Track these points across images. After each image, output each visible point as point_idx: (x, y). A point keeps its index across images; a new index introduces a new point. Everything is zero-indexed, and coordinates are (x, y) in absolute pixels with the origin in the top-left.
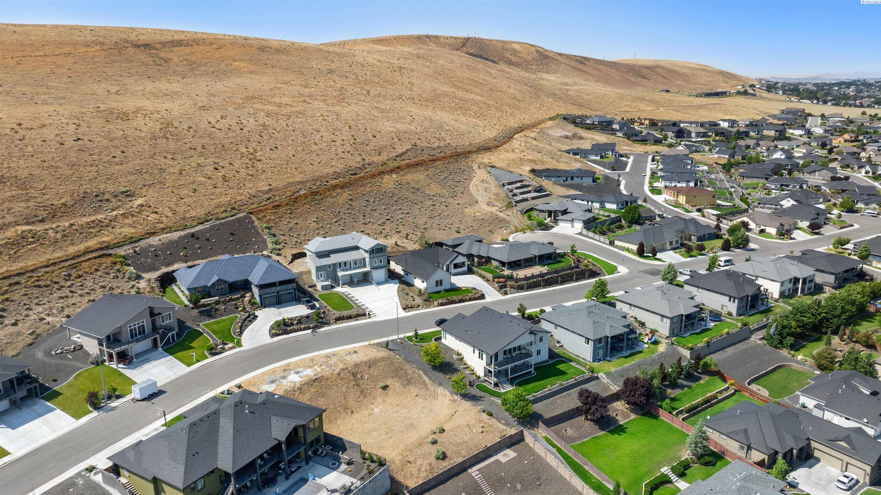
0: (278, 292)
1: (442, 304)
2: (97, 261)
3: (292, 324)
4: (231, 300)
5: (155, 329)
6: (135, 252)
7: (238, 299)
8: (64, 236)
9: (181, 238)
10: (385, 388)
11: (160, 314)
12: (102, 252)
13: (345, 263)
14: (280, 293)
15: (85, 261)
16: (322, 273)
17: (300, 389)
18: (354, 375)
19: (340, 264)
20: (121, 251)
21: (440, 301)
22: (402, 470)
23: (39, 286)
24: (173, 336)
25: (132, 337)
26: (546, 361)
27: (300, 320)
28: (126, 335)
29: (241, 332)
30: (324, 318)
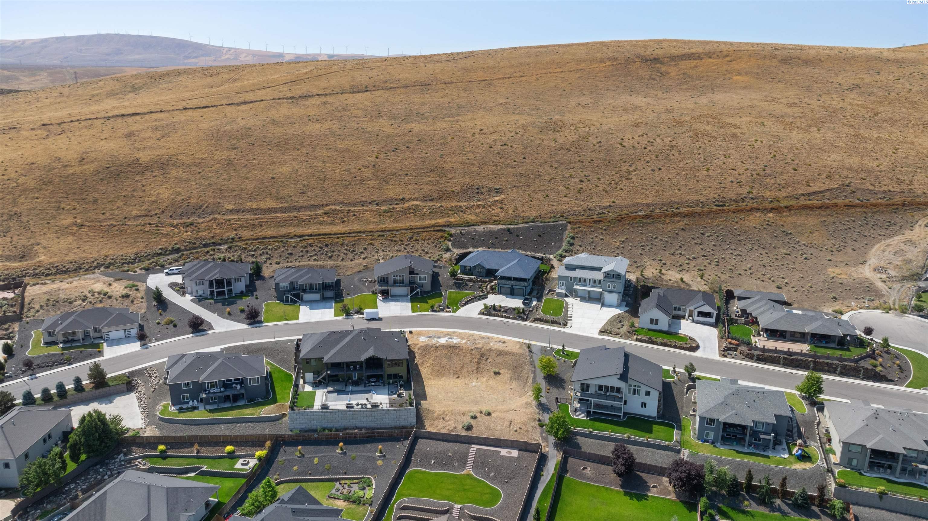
0: (512, 286)
1: (640, 341)
2: (434, 233)
3: (500, 311)
4: (480, 281)
5: (411, 282)
6: (461, 232)
7: (486, 282)
8: (431, 212)
9: (499, 230)
10: (497, 373)
11: (418, 274)
12: (441, 228)
13: (585, 280)
14: (514, 287)
15: (427, 231)
16: (564, 282)
17: (437, 347)
18: (482, 355)
19: (580, 279)
20: (453, 231)
21: (639, 337)
22: (434, 420)
23: (392, 240)
24: (421, 292)
25: (394, 283)
26: (654, 418)
27: (508, 309)
28: (391, 280)
29: (465, 304)
30: (528, 315)
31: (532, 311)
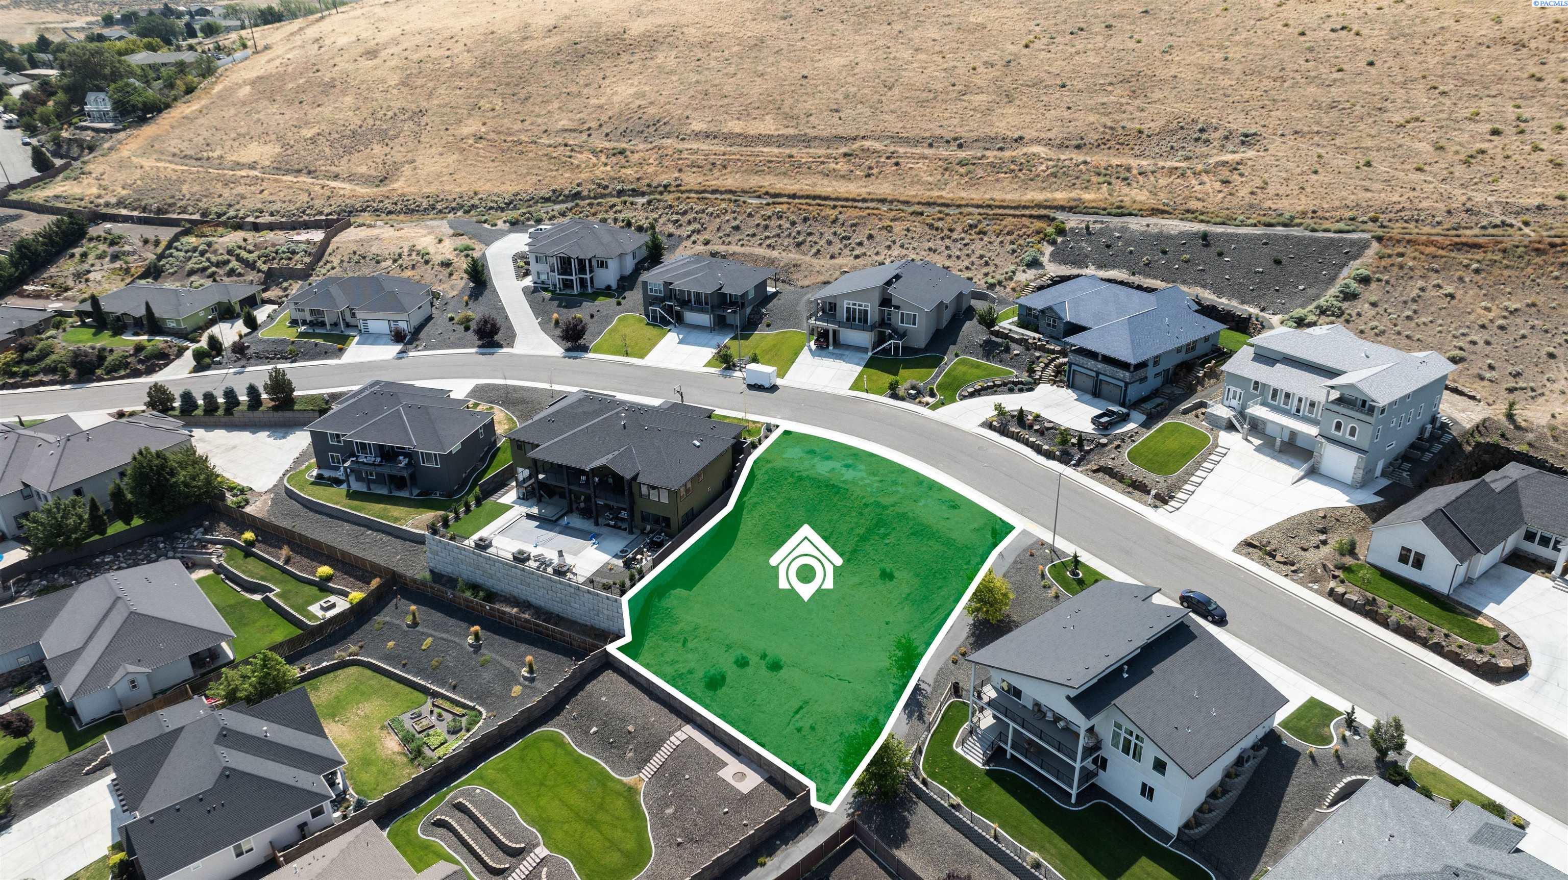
0: (1098, 373)
2: (1026, 221)
3: (1031, 427)
4: (1042, 348)
5: (884, 322)
6: (1087, 228)
7: (1053, 352)
9: (1182, 234)
10: (887, 576)
11: (897, 307)
12: (1043, 212)
13: (1288, 396)
14: (1101, 377)
15: (1014, 216)
16: (1239, 391)
19: (1275, 392)
20: (1073, 222)
23: (931, 226)
24: (897, 347)
25: (848, 319)
27: (1048, 429)
28: (842, 314)
29: (972, 395)
30: (1088, 452)
31: (1105, 445)
